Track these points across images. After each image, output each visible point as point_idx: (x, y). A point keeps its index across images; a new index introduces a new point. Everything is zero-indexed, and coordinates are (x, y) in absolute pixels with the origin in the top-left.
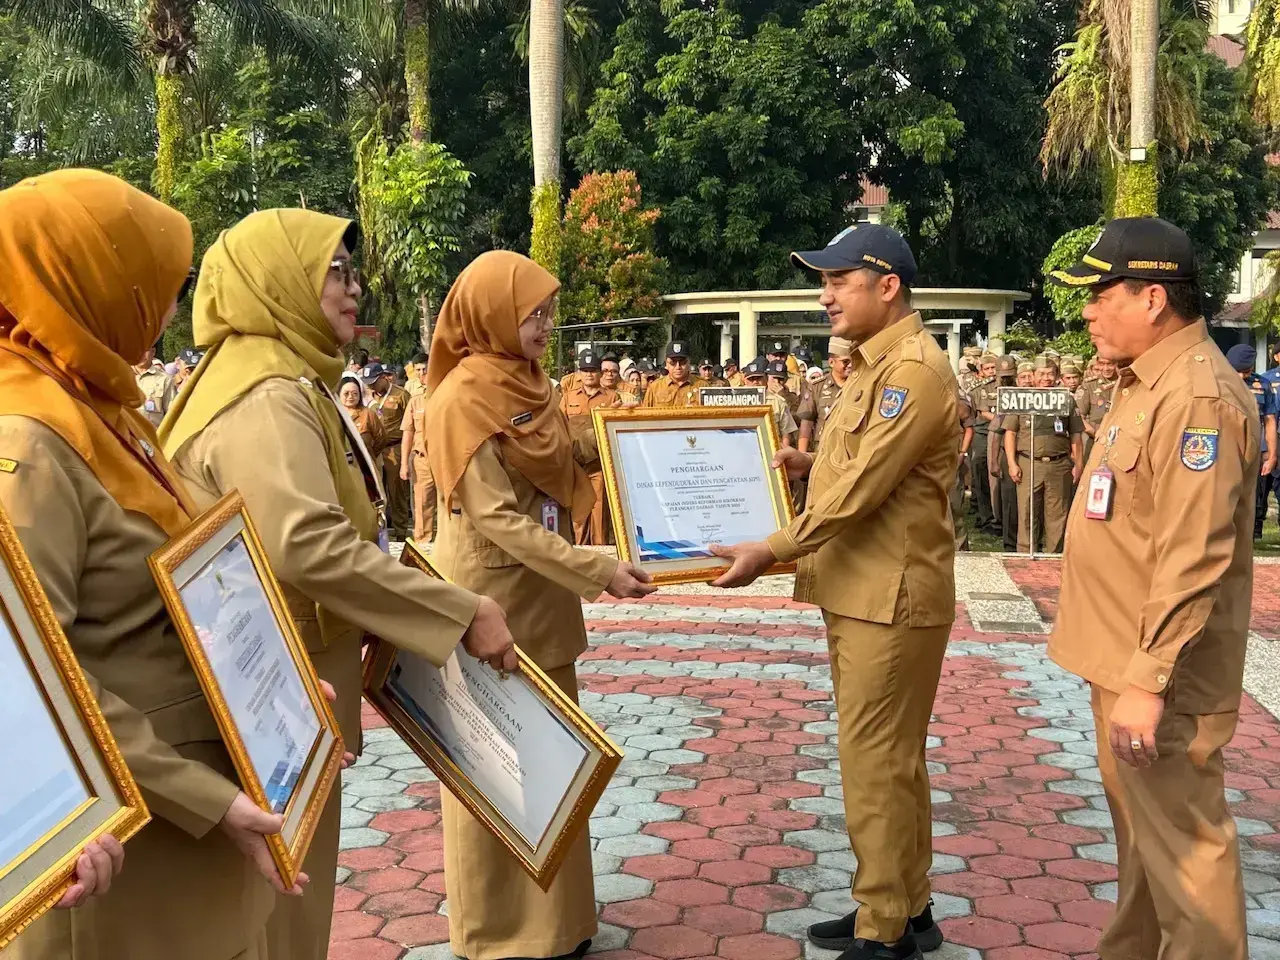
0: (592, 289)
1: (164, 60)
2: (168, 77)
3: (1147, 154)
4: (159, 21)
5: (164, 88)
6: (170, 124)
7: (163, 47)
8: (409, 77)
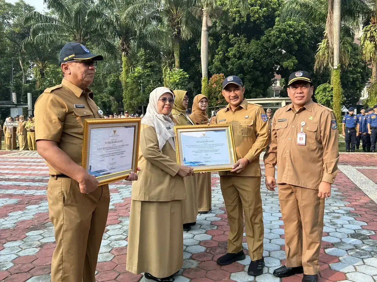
0: (215, 99)
1: (124, 53)
2: (124, 56)
3: (338, 67)
4: (123, 45)
5: (124, 59)
6: (125, 66)
7: (123, 50)
8: (175, 55)
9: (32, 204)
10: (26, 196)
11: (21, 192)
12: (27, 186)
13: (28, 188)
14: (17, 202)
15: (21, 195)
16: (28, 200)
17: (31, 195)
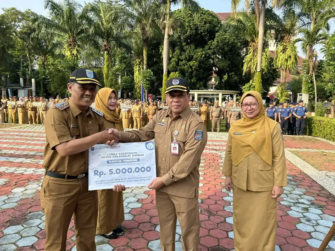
2: (106, 54)
3: (260, 70)
8: (144, 55)
9: (18, 187)
10: (16, 176)
11: (12, 170)
12: (19, 163)
13: (20, 165)
14: (5, 183)
15: (11, 174)
16: (16, 181)
17: (20, 173)
